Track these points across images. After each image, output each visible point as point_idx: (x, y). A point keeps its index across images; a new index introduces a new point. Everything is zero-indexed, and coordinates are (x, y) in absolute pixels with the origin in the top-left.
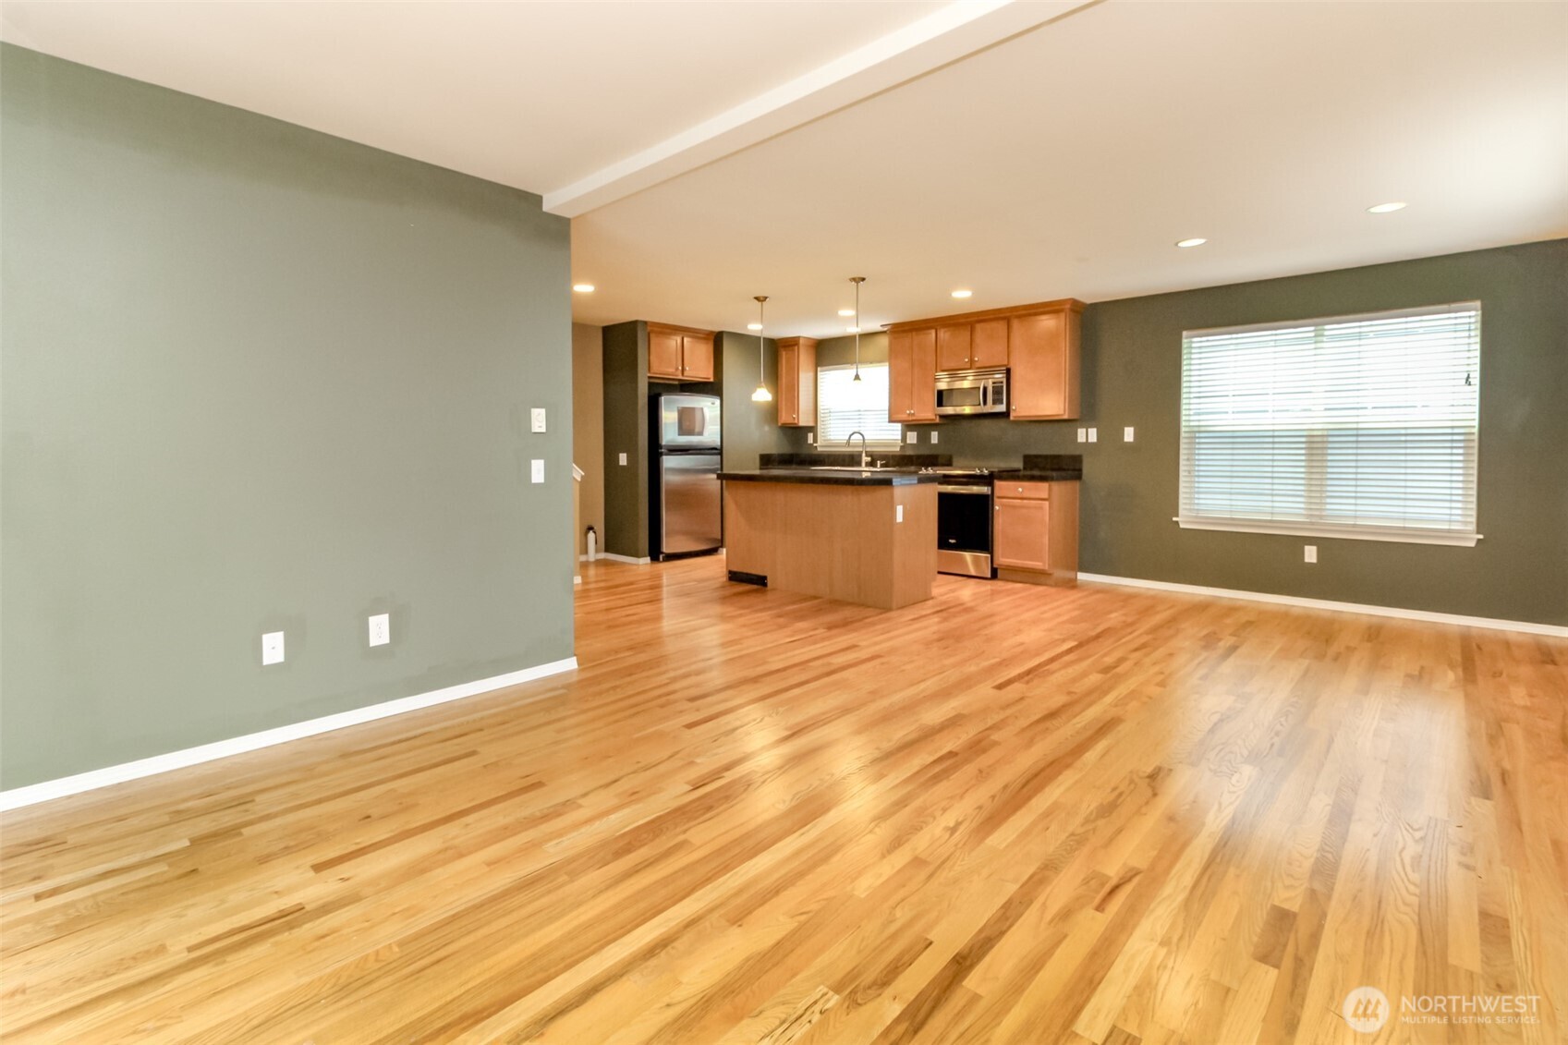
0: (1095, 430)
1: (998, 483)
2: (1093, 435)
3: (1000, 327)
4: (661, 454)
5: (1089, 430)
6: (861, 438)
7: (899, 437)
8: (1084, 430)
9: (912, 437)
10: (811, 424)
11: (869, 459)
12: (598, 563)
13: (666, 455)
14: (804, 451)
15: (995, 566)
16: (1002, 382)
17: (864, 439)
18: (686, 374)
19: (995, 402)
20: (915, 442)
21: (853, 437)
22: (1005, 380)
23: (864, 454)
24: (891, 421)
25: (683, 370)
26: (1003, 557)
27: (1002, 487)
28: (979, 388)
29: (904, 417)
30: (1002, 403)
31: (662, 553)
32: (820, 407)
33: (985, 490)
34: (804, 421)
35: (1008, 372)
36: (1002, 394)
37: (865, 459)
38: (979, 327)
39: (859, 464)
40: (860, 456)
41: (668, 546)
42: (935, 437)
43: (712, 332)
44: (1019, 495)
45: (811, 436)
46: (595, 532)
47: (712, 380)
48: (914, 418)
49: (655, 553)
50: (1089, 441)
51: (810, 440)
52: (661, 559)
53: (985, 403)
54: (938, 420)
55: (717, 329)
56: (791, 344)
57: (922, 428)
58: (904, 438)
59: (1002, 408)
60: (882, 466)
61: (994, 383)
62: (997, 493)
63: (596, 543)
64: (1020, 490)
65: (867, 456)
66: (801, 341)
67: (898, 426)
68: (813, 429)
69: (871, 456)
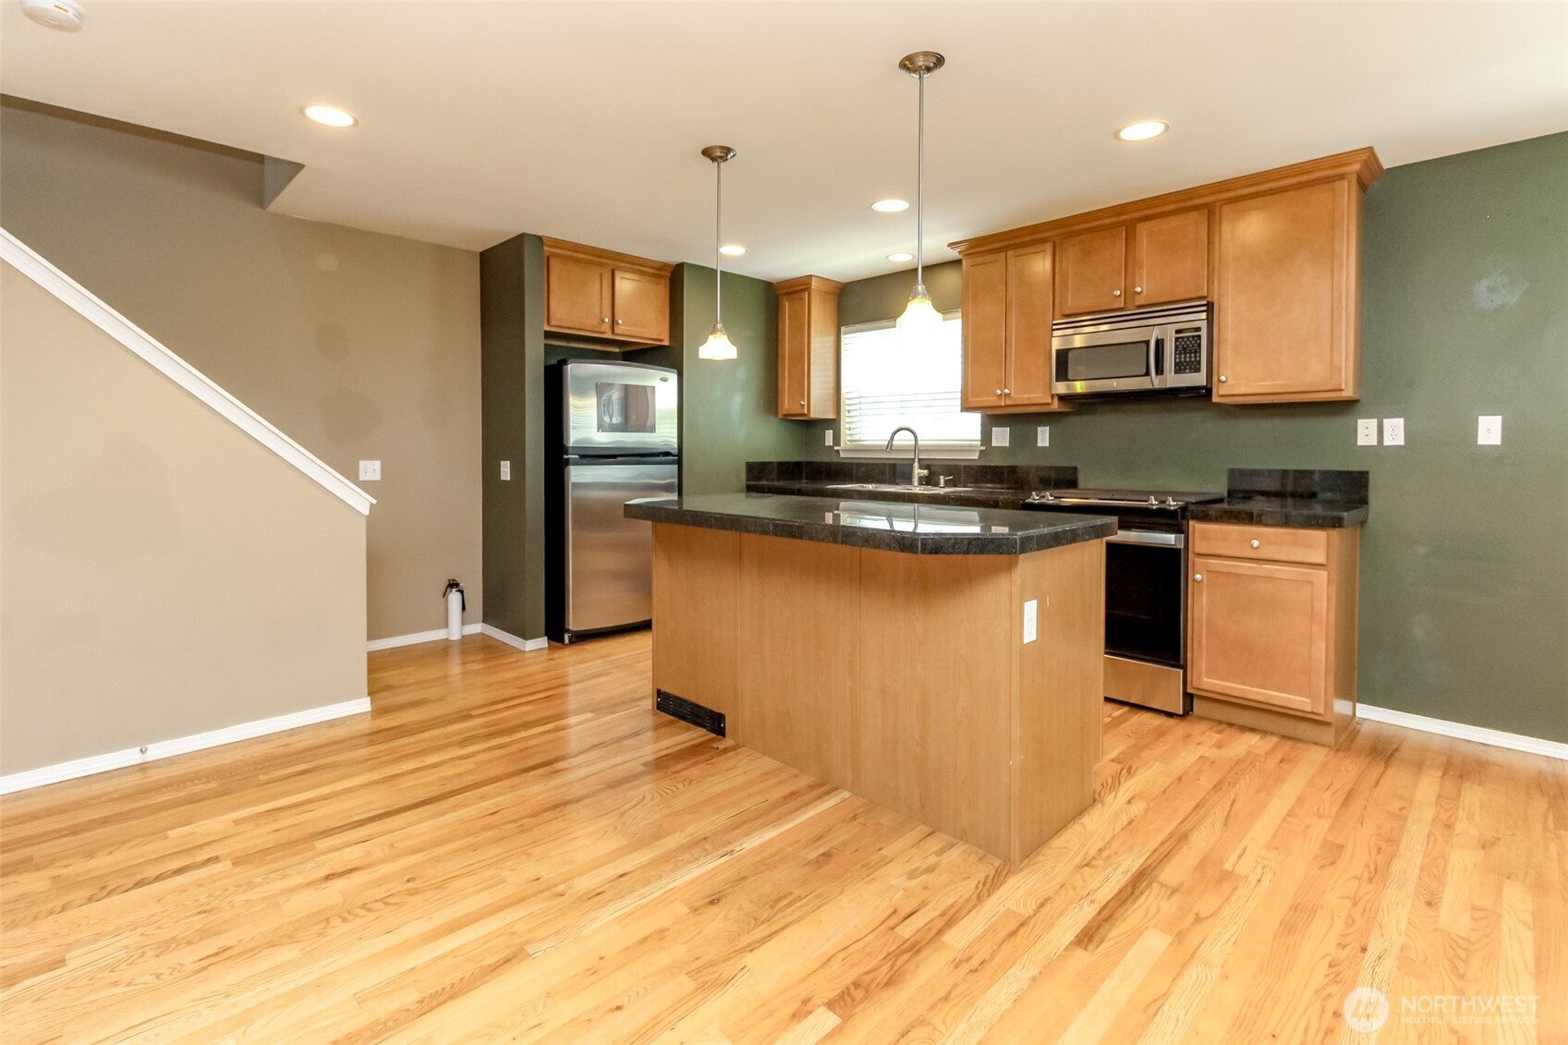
0: (1400, 422)
1: (1196, 527)
2: (1395, 431)
3: (1192, 226)
4: (567, 462)
5: (1387, 422)
6: (912, 437)
7: (978, 436)
8: (1374, 422)
9: (1001, 437)
10: (831, 416)
11: (925, 472)
12: (467, 644)
13: (577, 463)
14: (820, 458)
15: (1190, 690)
16: (1198, 329)
17: (916, 440)
18: (618, 330)
19: (1180, 368)
20: (1007, 444)
21: (896, 437)
22: (1204, 325)
23: (916, 465)
24: (967, 407)
25: (613, 323)
26: (1208, 676)
27: (1207, 537)
28: (1147, 343)
29: (992, 401)
30: (1198, 370)
31: (569, 631)
32: (843, 390)
33: (1170, 539)
34: (818, 410)
35: (1210, 308)
36: (1198, 351)
37: (918, 472)
38: (1142, 229)
39: (907, 478)
40: (911, 466)
41: (574, 622)
42: (1043, 437)
43: (664, 266)
44: (1253, 555)
45: (829, 434)
46: (462, 592)
47: (666, 343)
48: (1009, 402)
49: (555, 629)
50: (1386, 443)
51: (829, 441)
52: (567, 641)
53: (1159, 371)
54: (1056, 406)
55: (674, 259)
56: (797, 289)
57: (1021, 420)
58: (986, 437)
59: (1199, 379)
60: (947, 484)
61: (1178, 332)
62: (1198, 545)
63: (464, 608)
64: (1256, 543)
65: (921, 468)
66: (814, 284)
67: (976, 419)
68: (834, 424)
69: (928, 467)
